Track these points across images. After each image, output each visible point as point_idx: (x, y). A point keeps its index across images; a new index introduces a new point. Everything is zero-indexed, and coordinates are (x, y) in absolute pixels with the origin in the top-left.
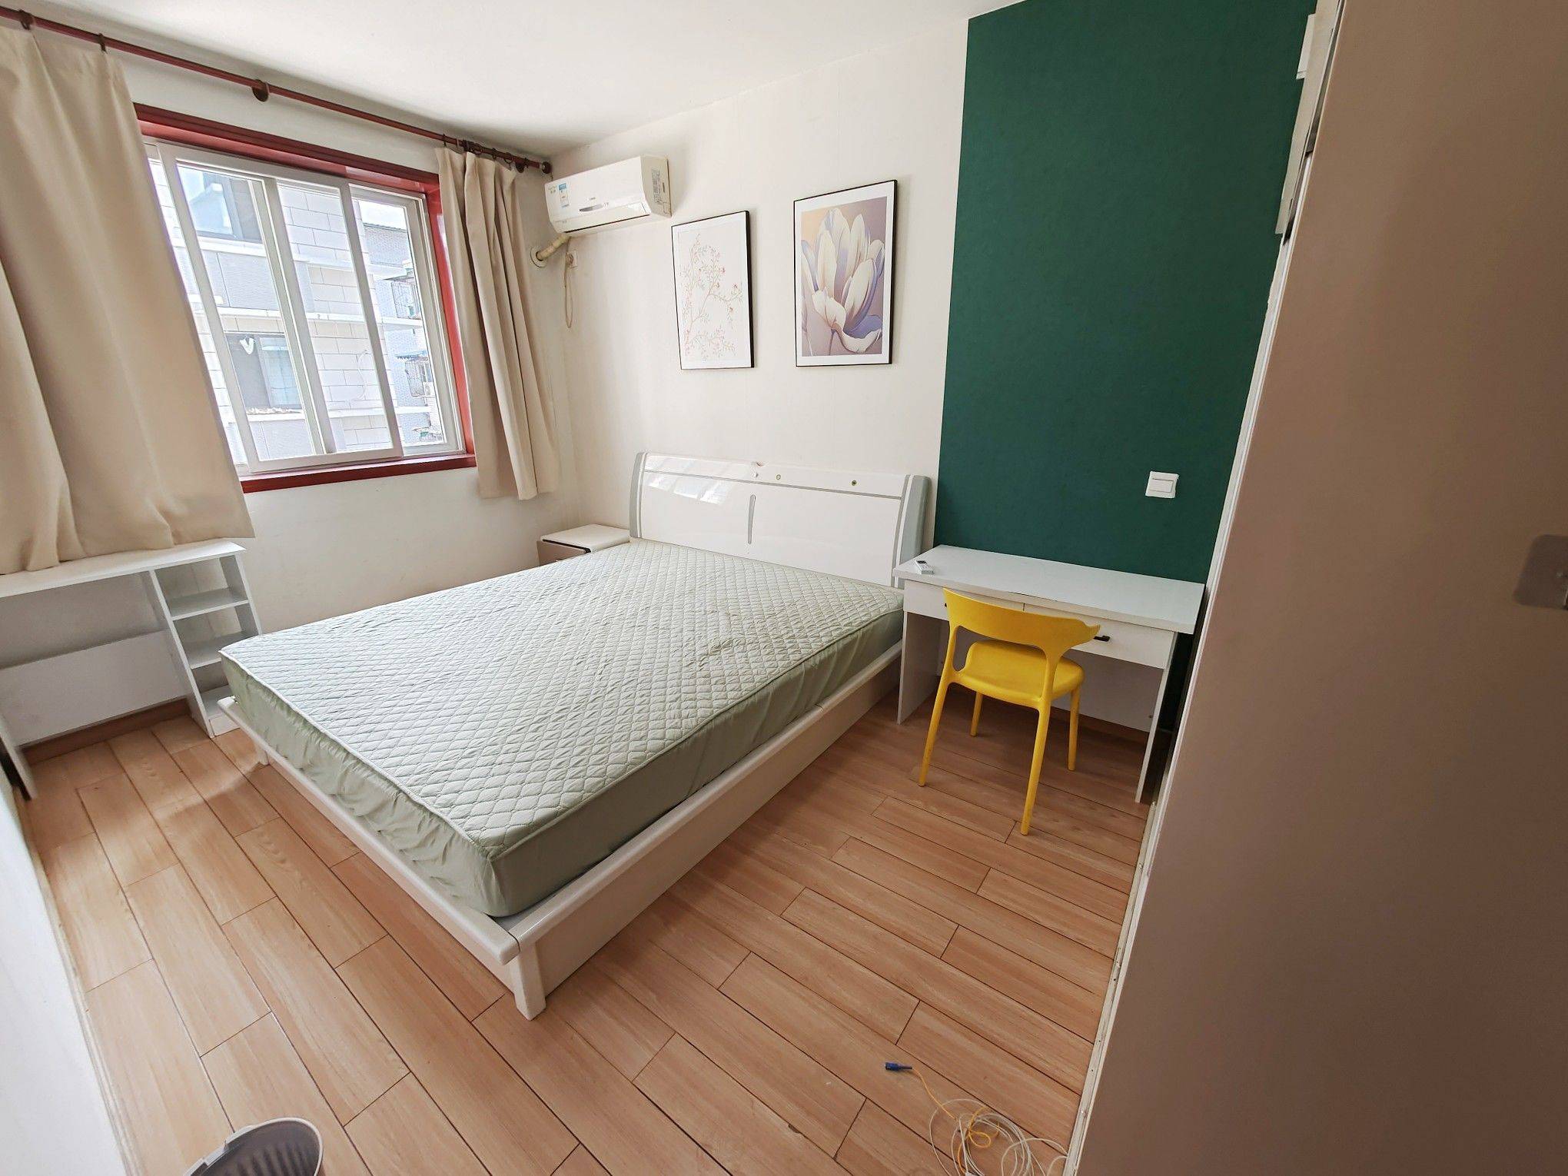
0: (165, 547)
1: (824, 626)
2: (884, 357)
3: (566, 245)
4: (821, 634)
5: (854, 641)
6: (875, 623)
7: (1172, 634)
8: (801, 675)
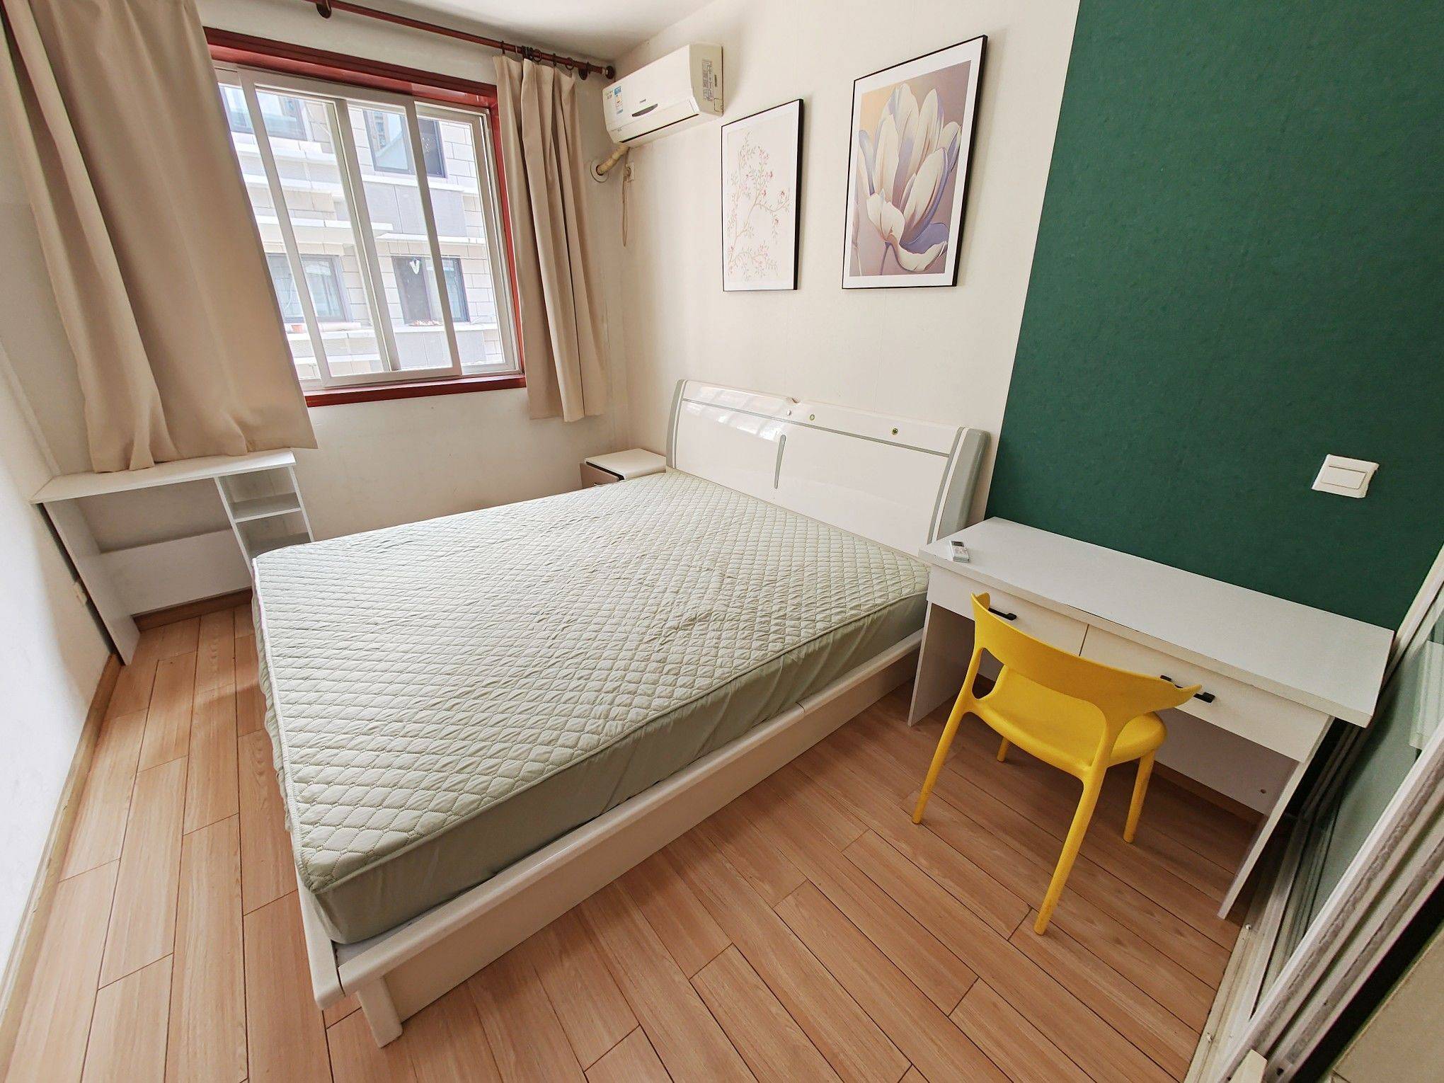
0: (239, 454)
1: (828, 606)
2: (947, 277)
3: (625, 156)
4: (818, 618)
5: (858, 630)
6: (891, 608)
7: (1325, 720)
8: (777, 671)
